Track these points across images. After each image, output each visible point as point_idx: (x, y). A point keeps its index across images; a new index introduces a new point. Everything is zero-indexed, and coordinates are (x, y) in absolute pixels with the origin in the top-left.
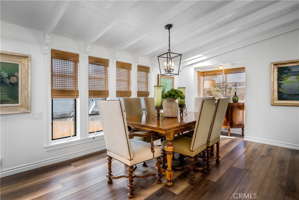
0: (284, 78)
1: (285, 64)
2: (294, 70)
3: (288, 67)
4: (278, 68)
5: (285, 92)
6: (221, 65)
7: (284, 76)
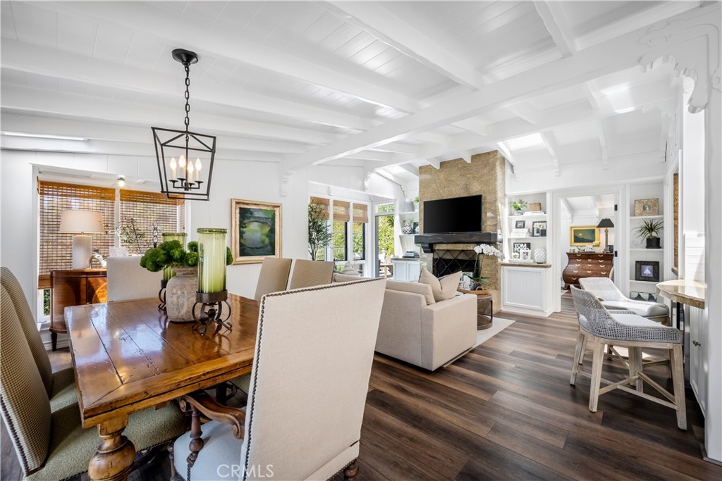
0: (247, 225)
1: (248, 204)
2: (256, 214)
3: (249, 209)
4: (240, 208)
5: (247, 245)
6: (121, 179)
7: (246, 221)
